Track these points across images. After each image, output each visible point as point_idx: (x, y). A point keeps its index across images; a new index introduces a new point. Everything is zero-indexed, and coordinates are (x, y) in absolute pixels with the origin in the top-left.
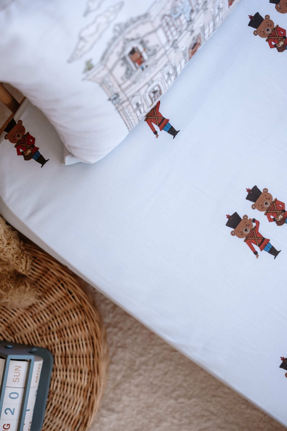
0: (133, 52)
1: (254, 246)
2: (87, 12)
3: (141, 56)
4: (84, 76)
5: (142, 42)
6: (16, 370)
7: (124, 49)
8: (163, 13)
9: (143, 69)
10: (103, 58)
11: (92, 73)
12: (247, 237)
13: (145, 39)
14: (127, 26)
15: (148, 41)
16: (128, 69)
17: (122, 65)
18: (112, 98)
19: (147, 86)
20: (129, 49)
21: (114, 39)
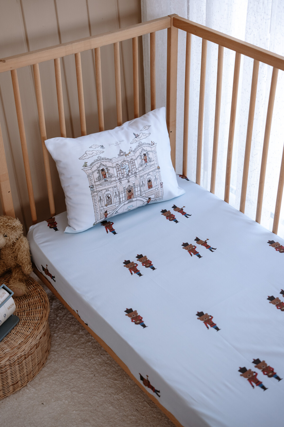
0: (103, 170)
1: (132, 271)
2: (91, 147)
3: (106, 174)
4: (83, 168)
5: (107, 168)
6: (3, 293)
7: (100, 167)
8: (117, 162)
9: (105, 181)
10: (91, 165)
11: (86, 168)
12: (130, 268)
13: (109, 168)
14: (103, 159)
15: (109, 170)
16: (99, 176)
17: (98, 173)
18: (91, 187)
19: (105, 190)
20: (101, 168)
21: (97, 160)
